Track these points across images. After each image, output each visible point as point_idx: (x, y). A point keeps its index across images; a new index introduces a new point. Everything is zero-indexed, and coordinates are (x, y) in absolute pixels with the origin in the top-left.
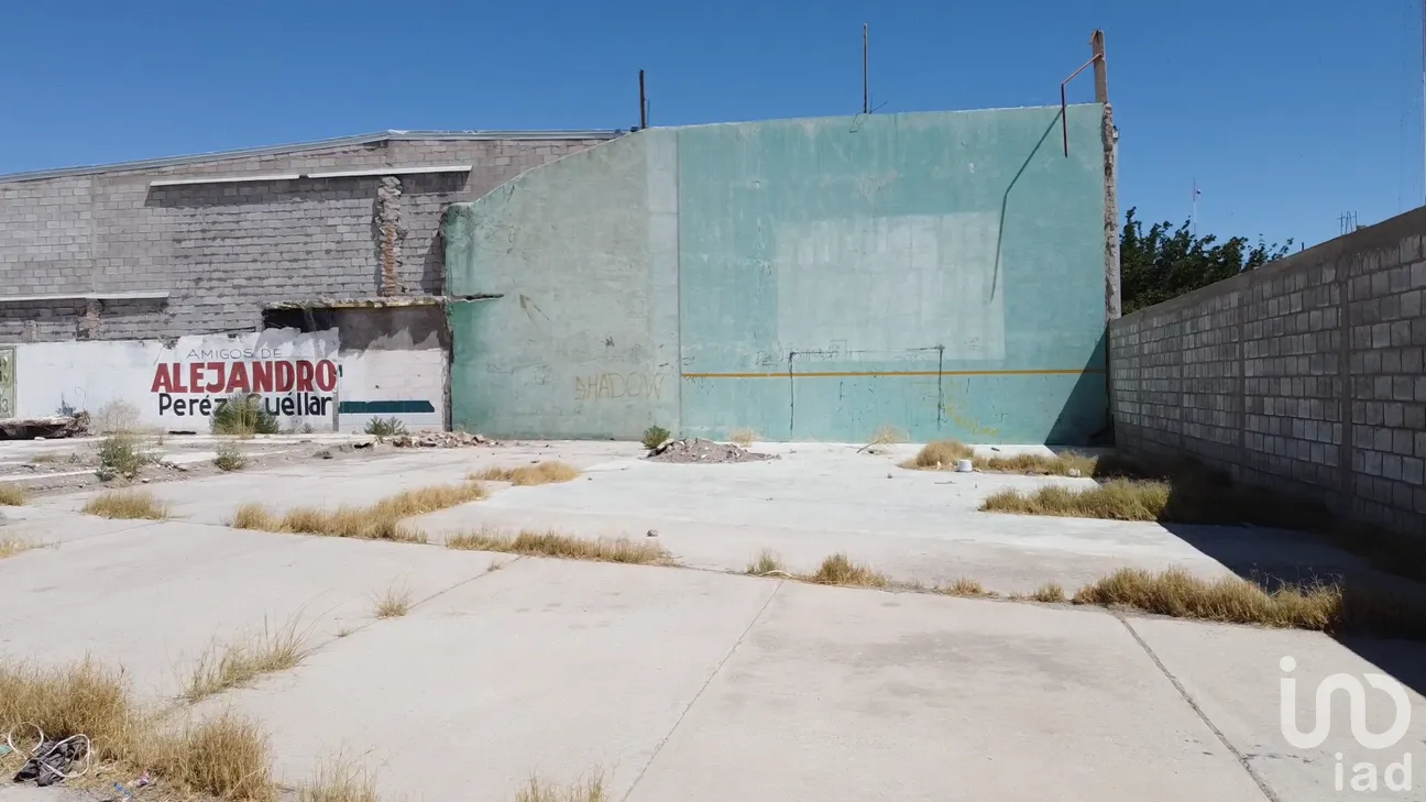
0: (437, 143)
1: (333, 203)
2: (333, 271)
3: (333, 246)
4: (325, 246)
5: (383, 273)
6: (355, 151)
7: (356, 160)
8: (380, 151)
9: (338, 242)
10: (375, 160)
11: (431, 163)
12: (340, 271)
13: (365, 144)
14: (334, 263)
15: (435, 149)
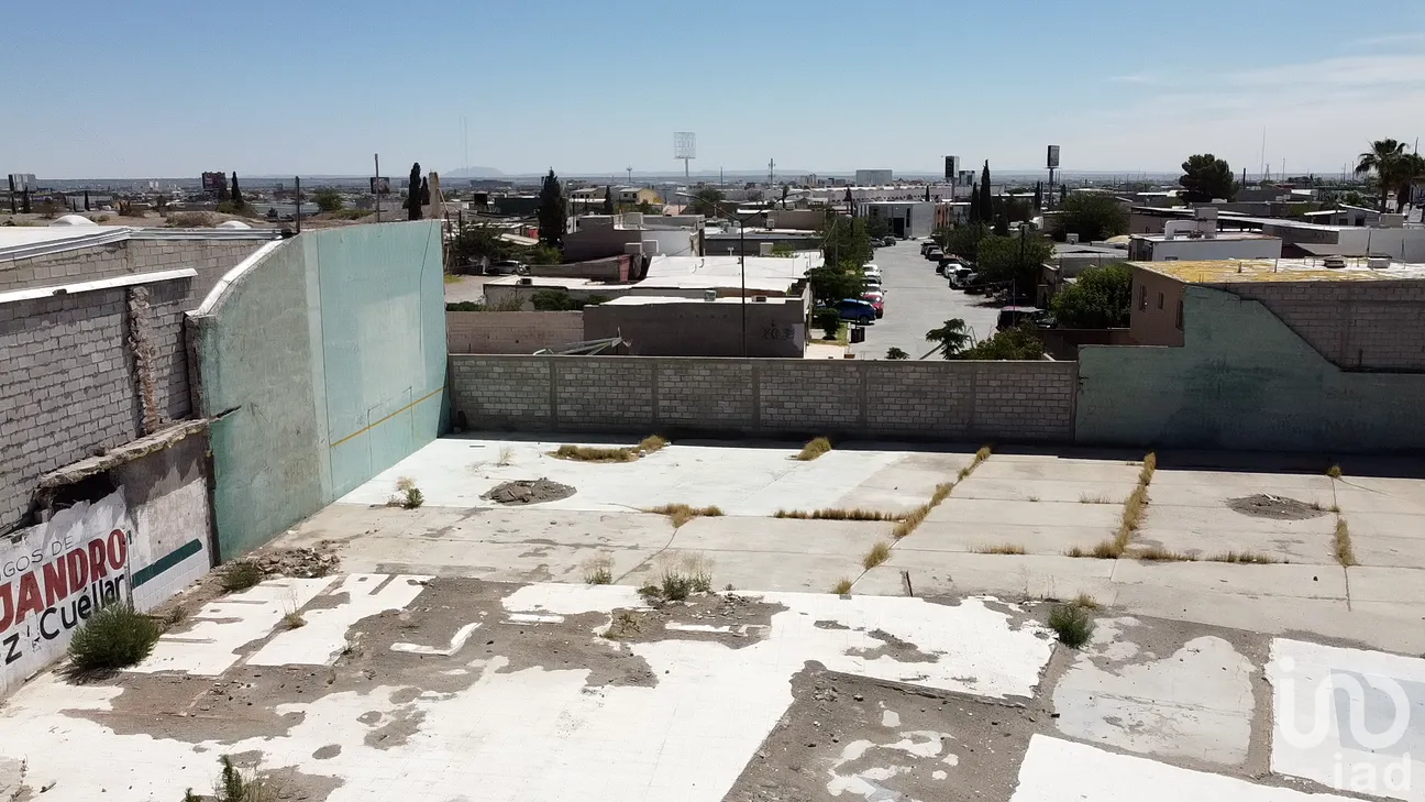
0: (166, 243)
1: (85, 325)
2: (95, 415)
3: (90, 382)
4: (84, 383)
5: (145, 405)
6: (98, 254)
7: (101, 267)
8: (119, 253)
9: (95, 376)
10: (117, 265)
11: (165, 267)
12: (100, 412)
13: (106, 245)
14: (93, 403)
15: (165, 250)
